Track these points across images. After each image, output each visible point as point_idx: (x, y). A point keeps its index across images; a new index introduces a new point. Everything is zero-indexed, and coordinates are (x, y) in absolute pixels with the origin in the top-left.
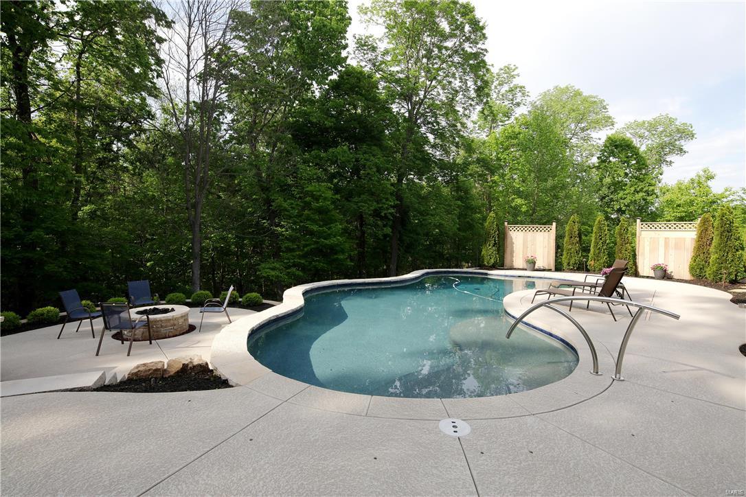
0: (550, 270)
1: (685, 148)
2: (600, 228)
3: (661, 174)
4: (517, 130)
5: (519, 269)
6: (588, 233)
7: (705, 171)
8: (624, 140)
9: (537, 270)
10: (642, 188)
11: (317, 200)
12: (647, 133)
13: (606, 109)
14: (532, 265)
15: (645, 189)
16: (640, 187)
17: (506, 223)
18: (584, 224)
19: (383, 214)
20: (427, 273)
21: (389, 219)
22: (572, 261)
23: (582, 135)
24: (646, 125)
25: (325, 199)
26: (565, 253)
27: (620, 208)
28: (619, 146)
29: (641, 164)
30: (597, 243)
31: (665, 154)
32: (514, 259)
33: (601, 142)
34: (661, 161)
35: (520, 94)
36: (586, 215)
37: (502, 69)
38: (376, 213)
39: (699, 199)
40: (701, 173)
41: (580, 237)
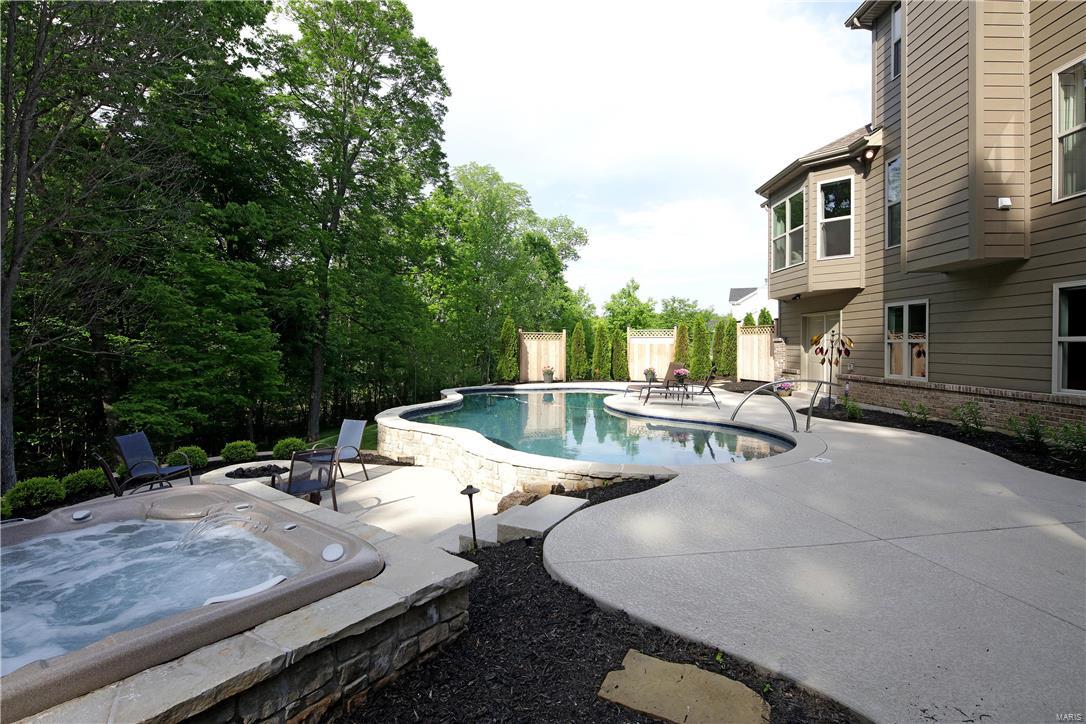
0: (561, 381)
2: (603, 335)
5: (534, 382)
7: (632, 282)
9: (554, 381)
14: (550, 376)
17: (521, 330)
22: (581, 370)
26: (574, 362)
30: (601, 351)
32: (529, 370)
41: (585, 345)
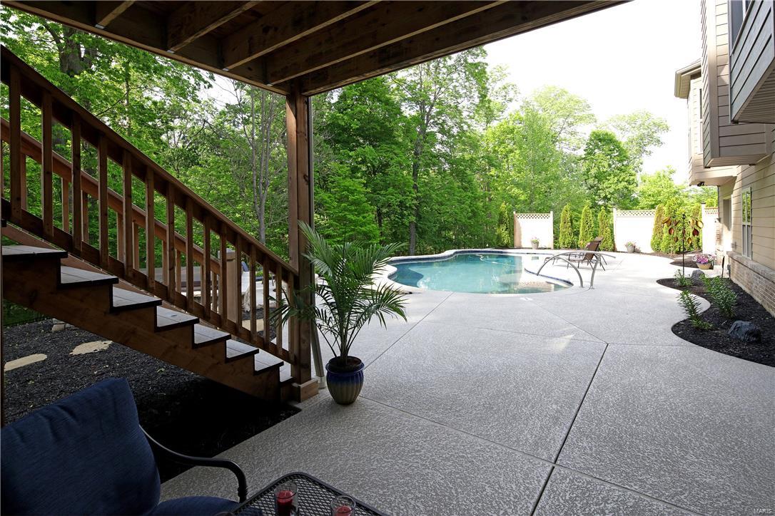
0: (550, 248)
1: (662, 140)
2: (586, 216)
3: (641, 164)
4: (511, 125)
5: (525, 248)
6: (578, 219)
7: (668, 167)
8: (607, 134)
9: (540, 249)
10: (624, 178)
11: (352, 193)
12: (627, 126)
13: (589, 107)
14: (536, 245)
15: (626, 179)
16: (622, 178)
17: (514, 212)
18: (574, 210)
19: (408, 205)
20: (456, 253)
21: (413, 209)
22: (567, 241)
23: (569, 129)
24: (627, 119)
25: (359, 192)
26: (561, 235)
27: (606, 196)
28: (602, 140)
29: (622, 156)
30: (584, 227)
31: (645, 145)
32: (522, 240)
33: (587, 137)
34: (641, 151)
35: (513, 91)
36: (576, 203)
37: (495, 68)
38: (402, 204)
39: (665, 190)
40: (666, 169)
41: (572, 222)
